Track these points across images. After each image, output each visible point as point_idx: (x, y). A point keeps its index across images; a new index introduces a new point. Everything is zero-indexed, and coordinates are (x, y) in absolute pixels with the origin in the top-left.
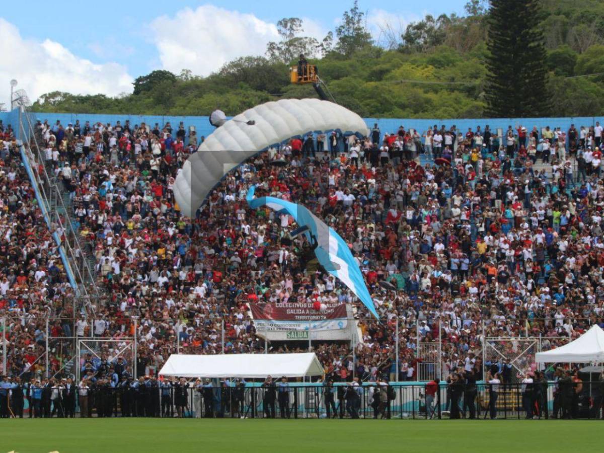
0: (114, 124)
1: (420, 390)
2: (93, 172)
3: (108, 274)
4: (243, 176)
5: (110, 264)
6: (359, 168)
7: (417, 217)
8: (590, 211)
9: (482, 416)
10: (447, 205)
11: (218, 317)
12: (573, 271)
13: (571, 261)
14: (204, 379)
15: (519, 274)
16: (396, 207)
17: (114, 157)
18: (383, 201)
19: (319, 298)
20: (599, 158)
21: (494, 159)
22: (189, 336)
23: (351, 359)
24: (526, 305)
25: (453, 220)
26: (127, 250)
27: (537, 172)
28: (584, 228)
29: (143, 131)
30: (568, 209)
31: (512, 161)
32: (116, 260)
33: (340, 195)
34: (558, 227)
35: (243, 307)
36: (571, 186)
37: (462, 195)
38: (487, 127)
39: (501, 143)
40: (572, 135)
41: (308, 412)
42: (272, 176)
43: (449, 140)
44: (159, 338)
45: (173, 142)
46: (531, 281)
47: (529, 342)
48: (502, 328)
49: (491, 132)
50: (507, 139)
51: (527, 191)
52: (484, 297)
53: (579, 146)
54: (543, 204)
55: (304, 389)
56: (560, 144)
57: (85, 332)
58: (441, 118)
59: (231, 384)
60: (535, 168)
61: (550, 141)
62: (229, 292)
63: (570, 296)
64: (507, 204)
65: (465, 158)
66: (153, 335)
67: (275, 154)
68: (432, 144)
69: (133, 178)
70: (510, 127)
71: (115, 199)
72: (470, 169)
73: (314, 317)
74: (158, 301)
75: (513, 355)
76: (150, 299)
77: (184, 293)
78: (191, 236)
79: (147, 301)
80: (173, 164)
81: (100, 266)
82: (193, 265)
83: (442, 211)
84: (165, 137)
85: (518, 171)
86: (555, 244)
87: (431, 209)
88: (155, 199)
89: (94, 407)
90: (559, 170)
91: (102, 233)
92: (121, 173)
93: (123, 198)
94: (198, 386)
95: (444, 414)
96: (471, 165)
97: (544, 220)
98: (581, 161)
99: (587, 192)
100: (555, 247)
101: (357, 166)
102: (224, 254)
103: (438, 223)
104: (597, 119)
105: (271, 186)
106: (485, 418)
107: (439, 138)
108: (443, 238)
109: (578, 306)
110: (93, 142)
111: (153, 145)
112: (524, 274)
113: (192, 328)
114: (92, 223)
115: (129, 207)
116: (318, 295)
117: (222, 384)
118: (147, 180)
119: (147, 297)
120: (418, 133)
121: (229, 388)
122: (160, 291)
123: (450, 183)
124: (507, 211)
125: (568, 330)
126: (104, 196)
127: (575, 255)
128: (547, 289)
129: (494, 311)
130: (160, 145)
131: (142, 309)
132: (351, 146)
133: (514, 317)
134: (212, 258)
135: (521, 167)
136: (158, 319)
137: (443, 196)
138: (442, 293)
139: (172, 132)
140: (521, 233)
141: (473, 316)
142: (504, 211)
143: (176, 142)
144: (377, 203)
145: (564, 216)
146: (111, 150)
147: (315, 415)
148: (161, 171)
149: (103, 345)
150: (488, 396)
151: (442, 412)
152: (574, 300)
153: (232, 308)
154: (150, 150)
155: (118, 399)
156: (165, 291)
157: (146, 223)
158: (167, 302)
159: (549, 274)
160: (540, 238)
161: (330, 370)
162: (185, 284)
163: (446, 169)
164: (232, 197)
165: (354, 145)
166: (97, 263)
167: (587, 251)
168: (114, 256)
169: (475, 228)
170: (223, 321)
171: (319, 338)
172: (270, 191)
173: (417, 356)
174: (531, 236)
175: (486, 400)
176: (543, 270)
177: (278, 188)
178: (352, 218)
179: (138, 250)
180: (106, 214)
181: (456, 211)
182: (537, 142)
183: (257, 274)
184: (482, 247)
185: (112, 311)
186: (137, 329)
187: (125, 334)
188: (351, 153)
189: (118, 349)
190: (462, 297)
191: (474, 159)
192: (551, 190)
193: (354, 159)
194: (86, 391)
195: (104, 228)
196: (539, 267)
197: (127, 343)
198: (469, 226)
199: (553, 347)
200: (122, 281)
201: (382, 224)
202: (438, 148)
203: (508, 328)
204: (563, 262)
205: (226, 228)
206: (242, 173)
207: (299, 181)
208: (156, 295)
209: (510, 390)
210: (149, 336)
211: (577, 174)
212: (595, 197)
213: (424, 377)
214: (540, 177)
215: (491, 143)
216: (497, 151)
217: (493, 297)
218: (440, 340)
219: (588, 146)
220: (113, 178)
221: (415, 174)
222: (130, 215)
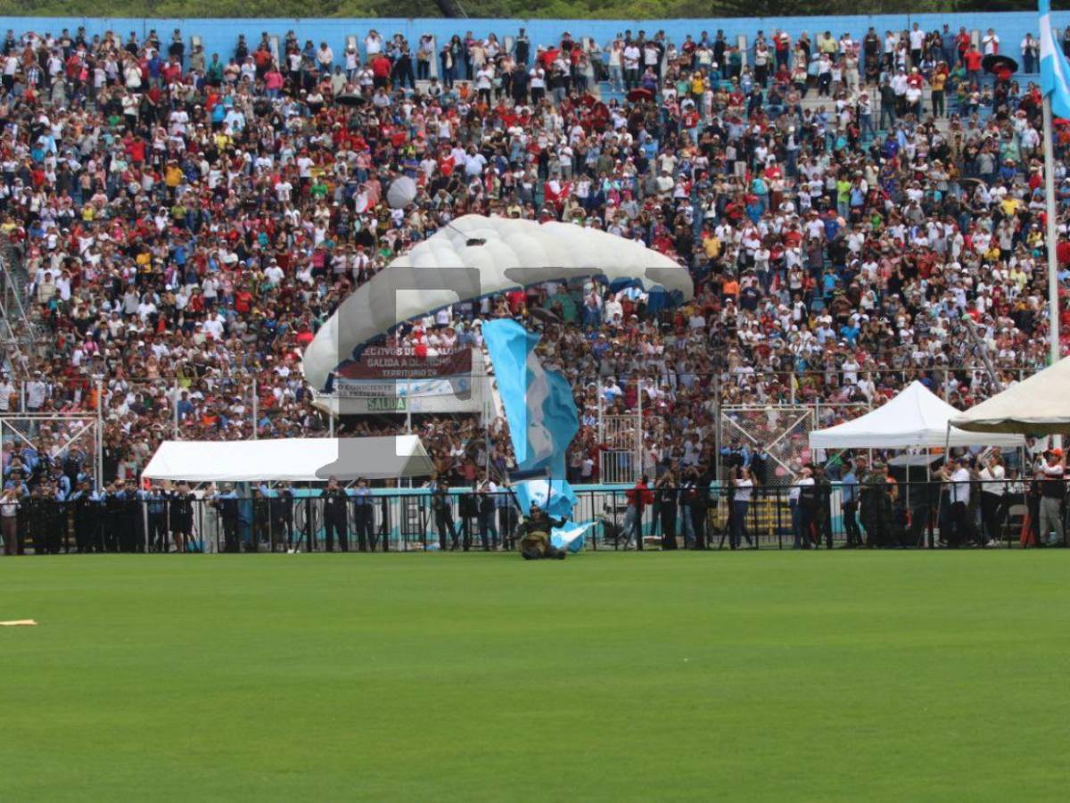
0: (57, 34)
1: (604, 497)
2: (20, 121)
3: (50, 299)
4: (288, 124)
5: (53, 282)
6: (493, 107)
7: (596, 193)
8: (903, 182)
9: (716, 543)
10: (649, 171)
11: (246, 375)
12: (873, 287)
13: (871, 268)
14: (221, 484)
15: (778, 293)
16: (560, 176)
17: (59, 94)
18: (536, 166)
19: (424, 339)
20: (918, 86)
21: (732, 89)
22: (195, 408)
23: (483, 446)
24: (790, 347)
25: (661, 197)
26: (83, 257)
27: (808, 112)
28: (893, 210)
29: (108, 45)
30: (863, 177)
31: (765, 93)
32: (65, 275)
33: (459, 155)
34: (847, 209)
35: (289, 356)
36: (869, 137)
37: (675, 154)
38: (720, 32)
39: (744, 61)
40: (871, 46)
41: (406, 541)
42: (338, 124)
43: (651, 56)
44: (142, 412)
45: (163, 65)
46: (800, 304)
47: (796, 413)
48: (748, 388)
49: (727, 42)
50: (755, 54)
51: (791, 146)
52: (716, 333)
53: (882, 65)
54: (819, 169)
55: (399, 499)
56: (849, 62)
57: (10, 403)
58: (638, 18)
59: (270, 493)
60: (804, 104)
61: (832, 56)
62: (265, 330)
63: (869, 331)
64: (757, 169)
65: (682, 88)
66: (132, 407)
67: (344, 85)
68: (623, 64)
69: (91, 131)
70: (760, 33)
71: (60, 166)
72: (689, 107)
73: (416, 372)
74: (140, 348)
75: (768, 437)
76: (124, 343)
77: (184, 334)
78: (196, 231)
79: (121, 347)
80: (162, 103)
81: (36, 286)
82: (200, 283)
83: (640, 182)
84: (149, 56)
85: (774, 110)
86: (841, 239)
87: (622, 179)
88: (132, 166)
89: (29, 536)
90: (848, 107)
91: (37, 227)
92: (71, 121)
93: (74, 164)
94: (212, 497)
95: (647, 541)
96: (691, 102)
97: (822, 197)
98: (887, 92)
99: (897, 147)
100: (842, 244)
101: (489, 103)
102: (253, 263)
103: (633, 203)
104: (914, 17)
105: (336, 140)
106: (721, 548)
107: (633, 53)
108: (643, 230)
109: (882, 349)
110: (21, 66)
111: (127, 72)
112: (787, 292)
113: (198, 395)
114: (20, 210)
115: (86, 181)
116: (421, 333)
117: (254, 492)
118: (118, 132)
119: (118, 341)
120: (597, 45)
121: (267, 499)
122: (142, 330)
123: (654, 132)
124: (755, 181)
125: (865, 391)
126: (42, 163)
127: (877, 259)
128: (828, 319)
129: (735, 358)
130: (139, 70)
131: (111, 361)
132: (478, 69)
133: (770, 370)
134: (233, 269)
135: (780, 104)
136: (140, 379)
137: (643, 156)
138: (642, 327)
139: (161, 47)
140: (780, 220)
141: (698, 367)
142: (751, 183)
143: (167, 65)
144: (524, 169)
145: (857, 189)
146: (53, 81)
147: (420, 545)
148: (140, 117)
149: (42, 427)
150: (727, 509)
151: (644, 537)
152: (876, 341)
153: (269, 357)
154: (123, 80)
155: (71, 521)
156: (151, 329)
157: (116, 209)
158: (155, 348)
159: (830, 293)
160: (815, 228)
161: (445, 464)
162: (186, 315)
163: (647, 109)
164: (268, 161)
165: (485, 67)
166: (30, 280)
167: (899, 252)
168: (60, 268)
169: (699, 210)
170: (254, 382)
171: (424, 410)
172: (335, 148)
173: (599, 439)
174: (799, 225)
175: (722, 514)
176: (821, 285)
177: (348, 144)
178: (481, 195)
179: (103, 257)
180: (44, 194)
181: (666, 183)
182: (808, 60)
183: (314, 297)
184: (712, 246)
185: (58, 366)
186: (103, 398)
187: (80, 406)
188: (478, 80)
189: (68, 432)
190: (676, 334)
191: (698, 90)
192: (834, 144)
193: (483, 91)
194: (13, 507)
195: (41, 220)
196: (814, 280)
197: (85, 423)
198: (690, 209)
199: (838, 422)
200: (75, 312)
201: (535, 206)
202: (633, 70)
203: (759, 387)
204: (857, 270)
205: (259, 217)
206: (285, 118)
207: (386, 132)
208: (134, 336)
209: (764, 498)
210: (123, 409)
211: (879, 115)
212: (911, 156)
213: (613, 476)
214: (814, 120)
215: (728, 62)
216: (738, 75)
217: (733, 334)
218: (640, 410)
219: (898, 66)
220: (57, 128)
221: (593, 117)
222: (87, 195)
